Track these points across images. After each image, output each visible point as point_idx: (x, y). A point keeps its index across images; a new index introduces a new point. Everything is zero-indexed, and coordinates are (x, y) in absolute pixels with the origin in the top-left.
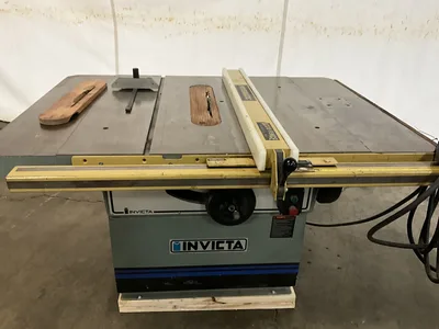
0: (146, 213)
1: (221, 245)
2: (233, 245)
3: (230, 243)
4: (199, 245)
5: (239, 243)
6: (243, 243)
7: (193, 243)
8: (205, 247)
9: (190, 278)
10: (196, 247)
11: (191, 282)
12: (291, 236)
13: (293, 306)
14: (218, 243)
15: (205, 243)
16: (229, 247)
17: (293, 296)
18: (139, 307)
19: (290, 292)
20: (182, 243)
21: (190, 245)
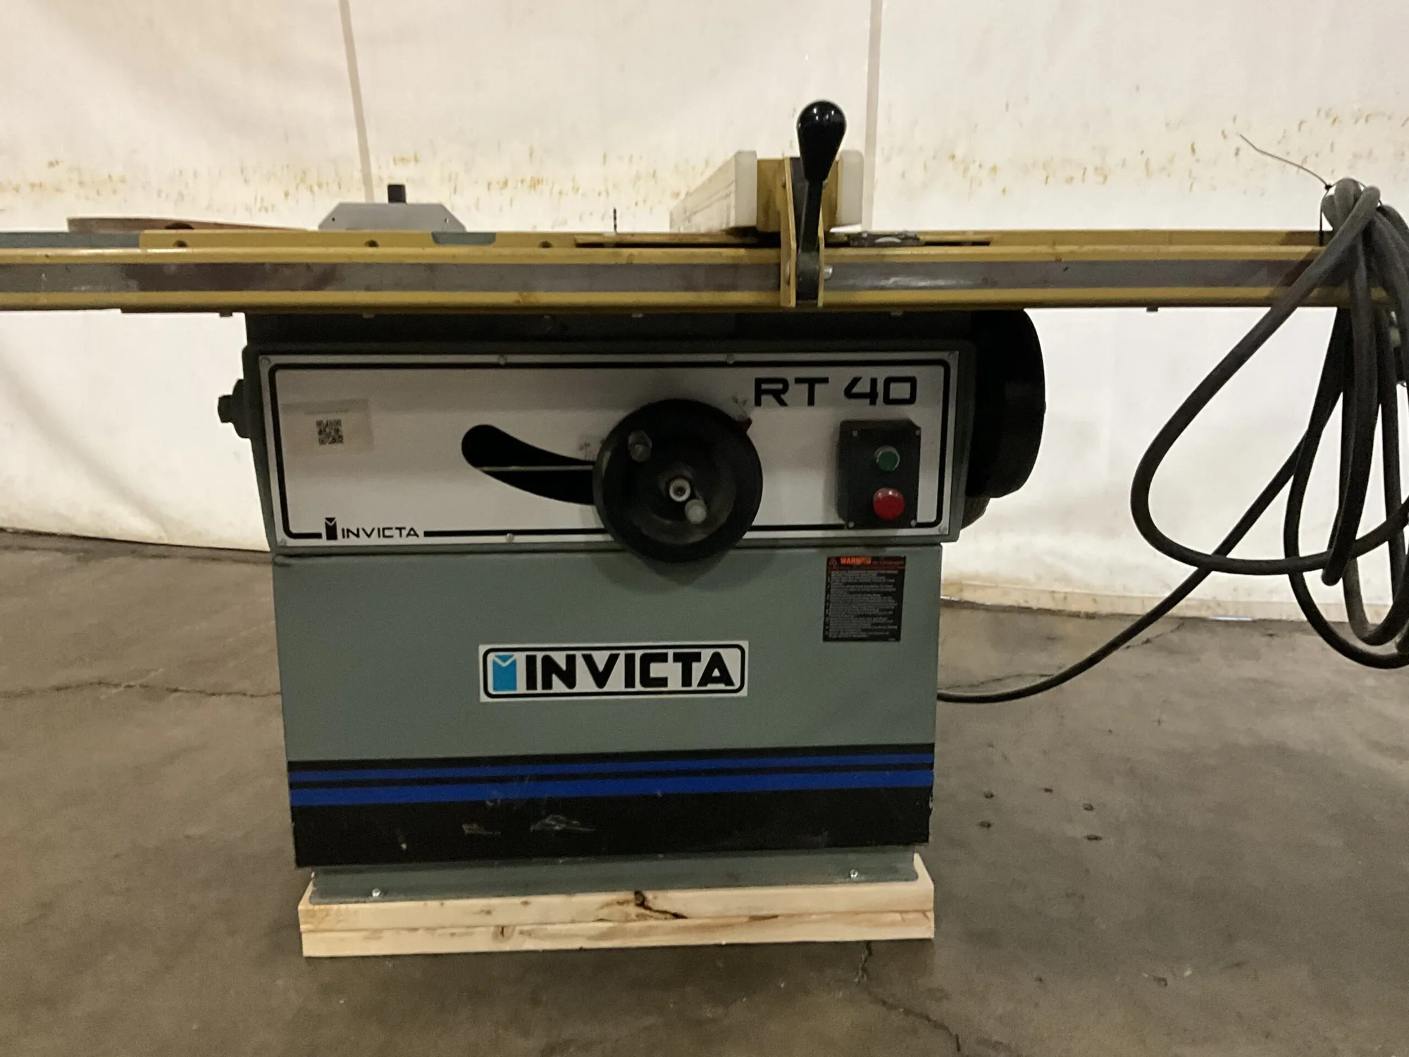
0: (397, 540)
1: (656, 670)
2: (698, 670)
3: (686, 660)
4: (581, 667)
5: (717, 661)
6: (731, 659)
7: (560, 659)
8: (601, 678)
9: (556, 806)
10: (569, 678)
11: (556, 824)
12: (896, 636)
13: (925, 930)
14: (647, 660)
15: (601, 659)
16: (687, 680)
17: (924, 885)
18: (376, 933)
19: (913, 876)
20: (521, 658)
21: (549, 665)
